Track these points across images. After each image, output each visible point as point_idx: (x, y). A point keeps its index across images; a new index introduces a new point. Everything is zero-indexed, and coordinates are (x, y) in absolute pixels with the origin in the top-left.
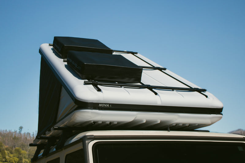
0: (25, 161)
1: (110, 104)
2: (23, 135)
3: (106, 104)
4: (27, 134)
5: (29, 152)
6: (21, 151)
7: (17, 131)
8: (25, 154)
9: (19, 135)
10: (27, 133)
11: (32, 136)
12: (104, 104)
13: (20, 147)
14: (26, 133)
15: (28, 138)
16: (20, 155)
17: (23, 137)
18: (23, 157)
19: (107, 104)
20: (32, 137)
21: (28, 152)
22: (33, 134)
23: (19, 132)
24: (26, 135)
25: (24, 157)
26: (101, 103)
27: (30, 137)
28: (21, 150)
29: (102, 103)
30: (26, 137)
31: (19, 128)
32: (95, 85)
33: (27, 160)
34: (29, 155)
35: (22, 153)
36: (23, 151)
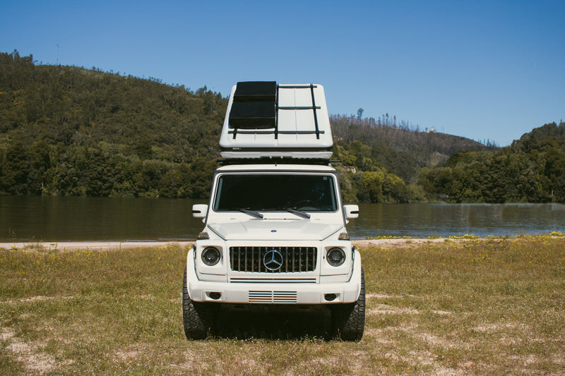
1: (240, 148)
2: (364, 122)
5: (373, 146)
6: (360, 146)
7: (354, 116)
8: (366, 151)
9: (358, 122)
10: (370, 118)
11: (377, 123)
13: (360, 140)
15: (372, 126)
16: (360, 151)
17: (364, 124)
18: (363, 155)
19: (238, 148)
20: (377, 125)
21: (371, 146)
23: (358, 117)
24: (369, 121)
26: (234, 148)
27: (375, 124)
28: (361, 144)
30: (369, 124)
32: (235, 133)
33: (368, 159)
34: (373, 152)
35: (361, 148)
36: (364, 146)
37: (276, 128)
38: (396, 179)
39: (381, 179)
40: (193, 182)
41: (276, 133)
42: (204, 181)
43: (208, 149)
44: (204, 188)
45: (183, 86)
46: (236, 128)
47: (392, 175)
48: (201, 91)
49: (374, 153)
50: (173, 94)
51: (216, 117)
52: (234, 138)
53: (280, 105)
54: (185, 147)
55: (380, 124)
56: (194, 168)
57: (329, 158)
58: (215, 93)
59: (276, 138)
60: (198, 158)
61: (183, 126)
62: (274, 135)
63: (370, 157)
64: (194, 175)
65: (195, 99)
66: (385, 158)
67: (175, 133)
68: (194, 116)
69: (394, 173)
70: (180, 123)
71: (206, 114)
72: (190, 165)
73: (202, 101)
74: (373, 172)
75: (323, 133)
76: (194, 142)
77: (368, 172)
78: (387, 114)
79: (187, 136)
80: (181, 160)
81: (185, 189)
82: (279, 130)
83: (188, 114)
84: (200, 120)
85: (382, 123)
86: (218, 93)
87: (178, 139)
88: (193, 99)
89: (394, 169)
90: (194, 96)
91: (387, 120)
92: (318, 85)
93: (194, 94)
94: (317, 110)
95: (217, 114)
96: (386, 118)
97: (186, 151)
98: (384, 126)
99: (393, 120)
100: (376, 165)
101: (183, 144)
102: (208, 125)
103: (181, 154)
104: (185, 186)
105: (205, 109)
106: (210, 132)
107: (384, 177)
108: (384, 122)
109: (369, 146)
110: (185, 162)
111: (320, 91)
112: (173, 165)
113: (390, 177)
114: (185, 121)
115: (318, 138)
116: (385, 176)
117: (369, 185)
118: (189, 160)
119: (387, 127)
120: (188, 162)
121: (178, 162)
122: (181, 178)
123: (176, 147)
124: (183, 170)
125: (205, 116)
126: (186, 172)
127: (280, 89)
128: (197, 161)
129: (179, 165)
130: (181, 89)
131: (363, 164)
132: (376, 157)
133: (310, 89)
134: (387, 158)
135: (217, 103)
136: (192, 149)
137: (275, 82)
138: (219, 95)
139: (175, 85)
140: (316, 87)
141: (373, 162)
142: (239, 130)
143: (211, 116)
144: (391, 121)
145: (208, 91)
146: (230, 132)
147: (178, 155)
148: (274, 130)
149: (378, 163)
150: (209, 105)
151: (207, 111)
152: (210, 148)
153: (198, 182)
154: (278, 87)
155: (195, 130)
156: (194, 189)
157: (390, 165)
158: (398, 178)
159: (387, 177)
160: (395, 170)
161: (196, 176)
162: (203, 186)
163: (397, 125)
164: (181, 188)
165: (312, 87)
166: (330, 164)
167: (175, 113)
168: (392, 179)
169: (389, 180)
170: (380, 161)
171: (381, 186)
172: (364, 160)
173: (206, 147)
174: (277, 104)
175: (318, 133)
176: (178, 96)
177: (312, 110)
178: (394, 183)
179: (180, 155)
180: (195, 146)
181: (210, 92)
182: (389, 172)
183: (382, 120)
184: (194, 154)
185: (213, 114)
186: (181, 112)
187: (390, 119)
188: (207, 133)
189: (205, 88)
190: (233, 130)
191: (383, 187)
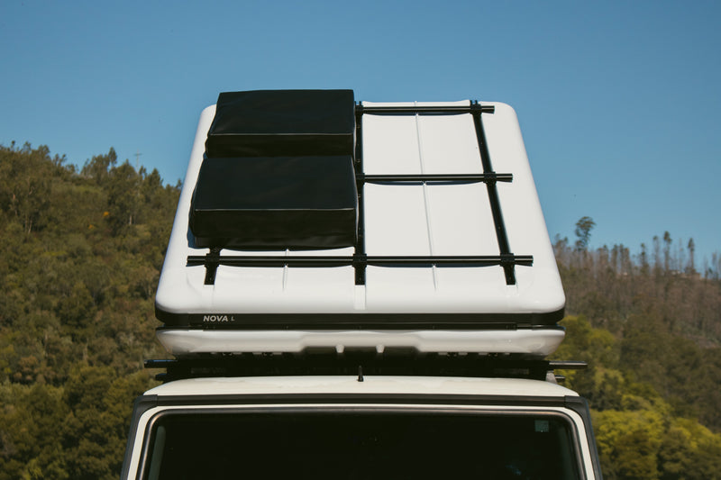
0: (606, 376)
1: (229, 316)
2: (596, 259)
3: (220, 315)
4: (615, 251)
5: (625, 334)
6: (586, 332)
7: (566, 239)
8: (605, 346)
9: (578, 260)
10: (616, 246)
11: (637, 263)
12: (216, 315)
13: (585, 312)
14: (610, 247)
15: (620, 271)
16: (585, 348)
17: (595, 268)
18: (596, 360)
19: (224, 315)
20: (636, 268)
21: (620, 333)
22: (643, 254)
23: (578, 243)
24: (610, 255)
25: (602, 360)
26: (207, 315)
27: (629, 266)
28: (588, 324)
29: (211, 315)
30: (612, 267)
31: (575, 228)
32: (211, 264)
33: (613, 373)
34: (625, 349)
35: (590, 338)
36: (597, 334)
37: (360, 246)
38: (699, 434)
39: (654, 435)
40: (70, 442)
41: (360, 263)
42: (102, 442)
43: (118, 341)
44: (103, 464)
45: (44, 150)
46: (216, 246)
47: (686, 421)
48: (100, 163)
49: (630, 355)
50: (13, 174)
51: (144, 243)
52: (210, 279)
53: (368, 169)
54: (49, 334)
55: (645, 266)
56: (73, 400)
57: (545, 352)
58: (143, 170)
59: (360, 279)
60: (86, 369)
61: (41, 272)
62: (350, 271)
63: (618, 366)
64: (74, 420)
65: (82, 189)
66: (662, 370)
67: (16, 292)
68: (77, 240)
69: (691, 415)
70: (34, 263)
71: (114, 235)
72: (61, 391)
73: (101, 194)
74: (629, 414)
75: (527, 261)
76: (74, 321)
77: (612, 414)
78: (667, 237)
79: (54, 303)
80: (35, 376)
81: (43, 466)
82: (370, 250)
83: (58, 233)
84: (96, 254)
85: (651, 262)
86: (149, 171)
87: (27, 311)
88: (74, 188)
89: (691, 401)
90: (79, 181)
91: (667, 253)
92: (498, 106)
93: (79, 172)
94: (499, 185)
95: (147, 235)
96: (663, 245)
97: (51, 348)
98: (658, 269)
99: (687, 251)
100: (637, 392)
101: (41, 325)
102: (117, 268)
103: (35, 357)
104: (44, 457)
105: (110, 220)
106: (124, 288)
107: (661, 429)
108: (656, 257)
109: (614, 331)
110: (47, 380)
111: (503, 125)
112: (9, 390)
113: (681, 427)
114: (48, 256)
115: (511, 279)
116: (667, 425)
117: (615, 453)
118: (59, 376)
119: (668, 273)
120: (56, 382)
121: (24, 382)
122: (31, 430)
123: (18, 334)
124: (41, 407)
125: (111, 242)
126: (50, 413)
127: (366, 117)
128: (84, 378)
129: (27, 390)
130: (37, 159)
131: (597, 388)
132: (635, 367)
133: (469, 117)
134: (670, 370)
135: (148, 200)
136: (68, 340)
137: (350, 93)
138: (155, 178)
139: (19, 146)
140: (490, 110)
141: (627, 382)
142: (224, 253)
143: (132, 241)
144: (678, 256)
145: (119, 164)
146: (192, 261)
147: (25, 360)
148: (350, 251)
149: (641, 386)
150: (123, 208)
151: (116, 225)
152: (123, 338)
153: (85, 444)
154: (362, 111)
155: (80, 285)
156: (71, 466)
157: (680, 392)
158: (707, 432)
159: (674, 428)
160: (695, 407)
161: (81, 425)
162: (100, 456)
163: (700, 267)
164: (33, 461)
165: (476, 111)
166: (550, 375)
167: (18, 232)
168: (686, 433)
169: (679, 436)
170: (647, 377)
171: (652, 458)
172: (599, 375)
173: (113, 334)
174: (359, 166)
175: (508, 262)
176: (28, 180)
177: (482, 186)
178: (694, 445)
179: (31, 359)
180: (80, 332)
181: (127, 169)
182: (678, 413)
183: (650, 251)
184: (75, 357)
185: (135, 234)
186: (37, 229)
187: (677, 249)
188: (116, 294)
189: (113, 156)
190: (205, 252)
191: (661, 460)
